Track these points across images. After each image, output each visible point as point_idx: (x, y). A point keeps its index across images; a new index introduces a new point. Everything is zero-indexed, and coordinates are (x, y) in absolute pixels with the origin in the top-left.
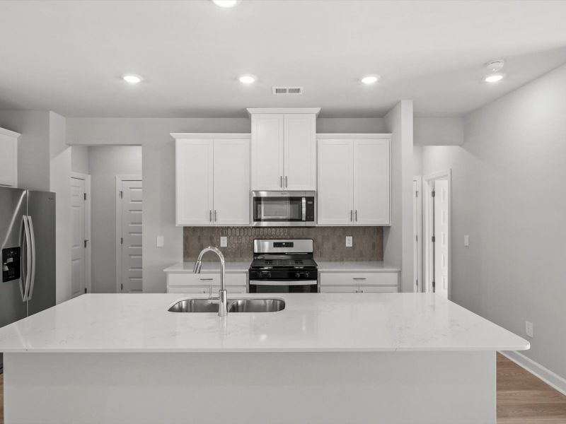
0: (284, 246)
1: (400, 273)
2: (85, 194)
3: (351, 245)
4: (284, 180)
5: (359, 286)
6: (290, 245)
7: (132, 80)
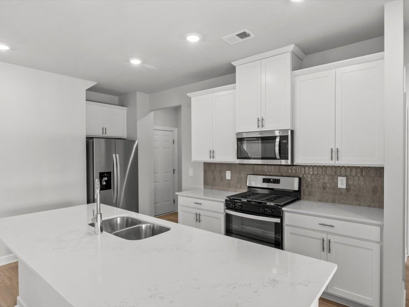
0: (271, 182)
1: (382, 227)
2: (174, 141)
3: (344, 186)
4: (260, 122)
5: (328, 233)
6: (277, 182)
7: (136, 62)
